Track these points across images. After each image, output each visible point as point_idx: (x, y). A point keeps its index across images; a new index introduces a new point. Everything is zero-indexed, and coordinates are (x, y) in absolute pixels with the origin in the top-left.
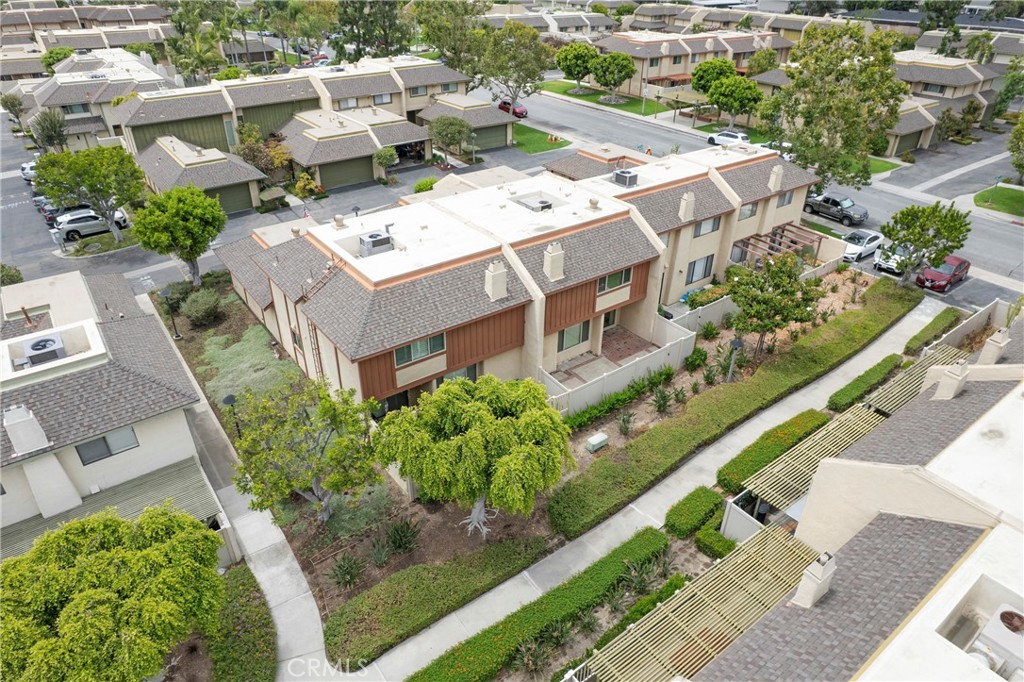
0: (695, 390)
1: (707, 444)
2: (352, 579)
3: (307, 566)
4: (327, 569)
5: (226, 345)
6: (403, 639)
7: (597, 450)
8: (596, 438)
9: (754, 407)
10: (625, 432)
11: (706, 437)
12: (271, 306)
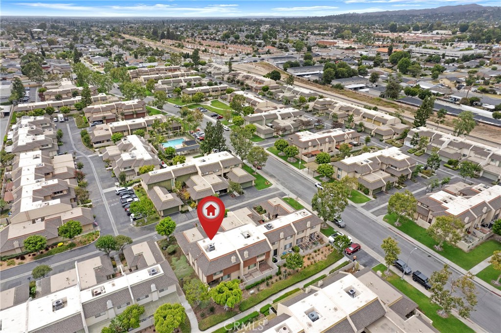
0: (276, 281)
1: (274, 294)
2: (203, 316)
3: (195, 313)
4: (199, 314)
5: (177, 261)
6: (211, 327)
7: (252, 294)
8: (252, 291)
9: (286, 286)
10: (258, 290)
11: (273, 293)
12: (188, 254)
